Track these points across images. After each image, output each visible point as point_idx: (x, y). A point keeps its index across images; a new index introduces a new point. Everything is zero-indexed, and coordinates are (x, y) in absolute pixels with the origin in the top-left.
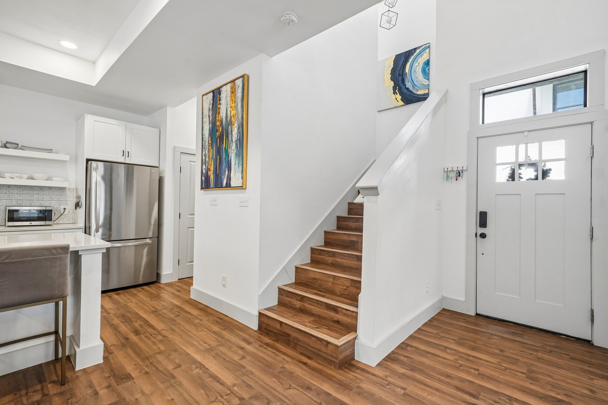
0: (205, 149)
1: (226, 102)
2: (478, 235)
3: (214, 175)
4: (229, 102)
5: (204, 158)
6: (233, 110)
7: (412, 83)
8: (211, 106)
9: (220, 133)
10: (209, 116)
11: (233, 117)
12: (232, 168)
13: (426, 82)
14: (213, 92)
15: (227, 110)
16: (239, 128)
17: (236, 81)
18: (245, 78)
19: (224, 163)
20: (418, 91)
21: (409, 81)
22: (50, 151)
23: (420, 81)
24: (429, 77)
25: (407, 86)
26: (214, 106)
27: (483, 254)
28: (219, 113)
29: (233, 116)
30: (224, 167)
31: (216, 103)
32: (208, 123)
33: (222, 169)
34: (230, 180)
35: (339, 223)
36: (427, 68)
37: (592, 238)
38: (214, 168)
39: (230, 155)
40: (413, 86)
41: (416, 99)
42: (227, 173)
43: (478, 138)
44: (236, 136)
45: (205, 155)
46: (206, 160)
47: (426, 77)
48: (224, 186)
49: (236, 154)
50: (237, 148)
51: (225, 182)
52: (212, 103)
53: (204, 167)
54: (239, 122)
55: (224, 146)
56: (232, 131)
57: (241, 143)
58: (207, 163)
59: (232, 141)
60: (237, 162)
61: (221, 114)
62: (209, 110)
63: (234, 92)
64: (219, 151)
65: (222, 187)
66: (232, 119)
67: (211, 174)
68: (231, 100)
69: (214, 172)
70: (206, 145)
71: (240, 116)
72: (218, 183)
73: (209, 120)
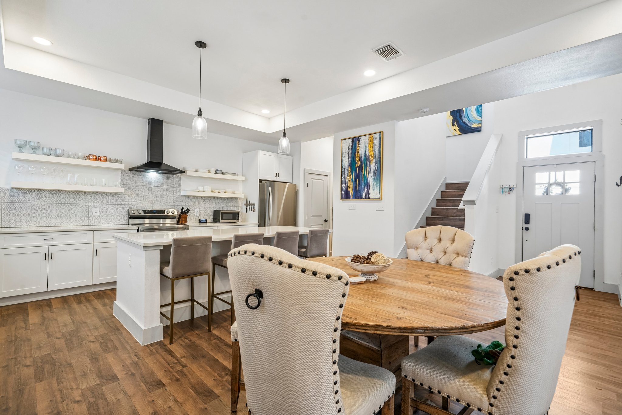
0: (344, 173)
1: (364, 146)
2: (524, 228)
3: (354, 191)
4: (367, 147)
5: (343, 179)
6: (371, 152)
7: (468, 119)
8: (350, 147)
9: (359, 165)
10: (348, 153)
11: (371, 156)
12: (370, 187)
13: (479, 118)
14: (353, 139)
15: (365, 151)
16: (376, 163)
17: (374, 135)
18: (381, 134)
19: (363, 184)
20: (473, 124)
21: (465, 117)
22: (234, 174)
23: (474, 118)
24: (481, 115)
25: (463, 121)
26: (353, 148)
27: (527, 240)
28: (358, 152)
29: (372, 156)
30: (363, 186)
31: (355, 146)
32: (348, 158)
33: (361, 187)
34: (369, 194)
35: (428, 221)
36: (480, 108)
37: (594, 229)
38: (353, 186)
39: (368, 179)
40: (468, 121)
41: (472, 130)
42: (366, 190)
43: (524, 167)
44: (374, 168)
45: (345, 178)
46: (345, 181)
47: (479, 115)
48: (363, 198)
49: (374, 179)
50: (375, 175)
51: (364, 196)
52: (351, 145)
53: (344, 185)
54: (377, 160)
55: (363, 173)
56: (370, 165)
57: (378, 173)
58: (346, 183)
59: (370, 170)
60: (375, 184)
61: (360, 153)
62: (349, 149)
63: (372, 141)
64: (358, 176)
65: (361, 198)
66: (371, 157)
67: (351, 190)
68: (369, 146)
69: (354, 188)
70: (345, 172)
71: (377, 156)
72: (357, 196)
73: (349, 156)
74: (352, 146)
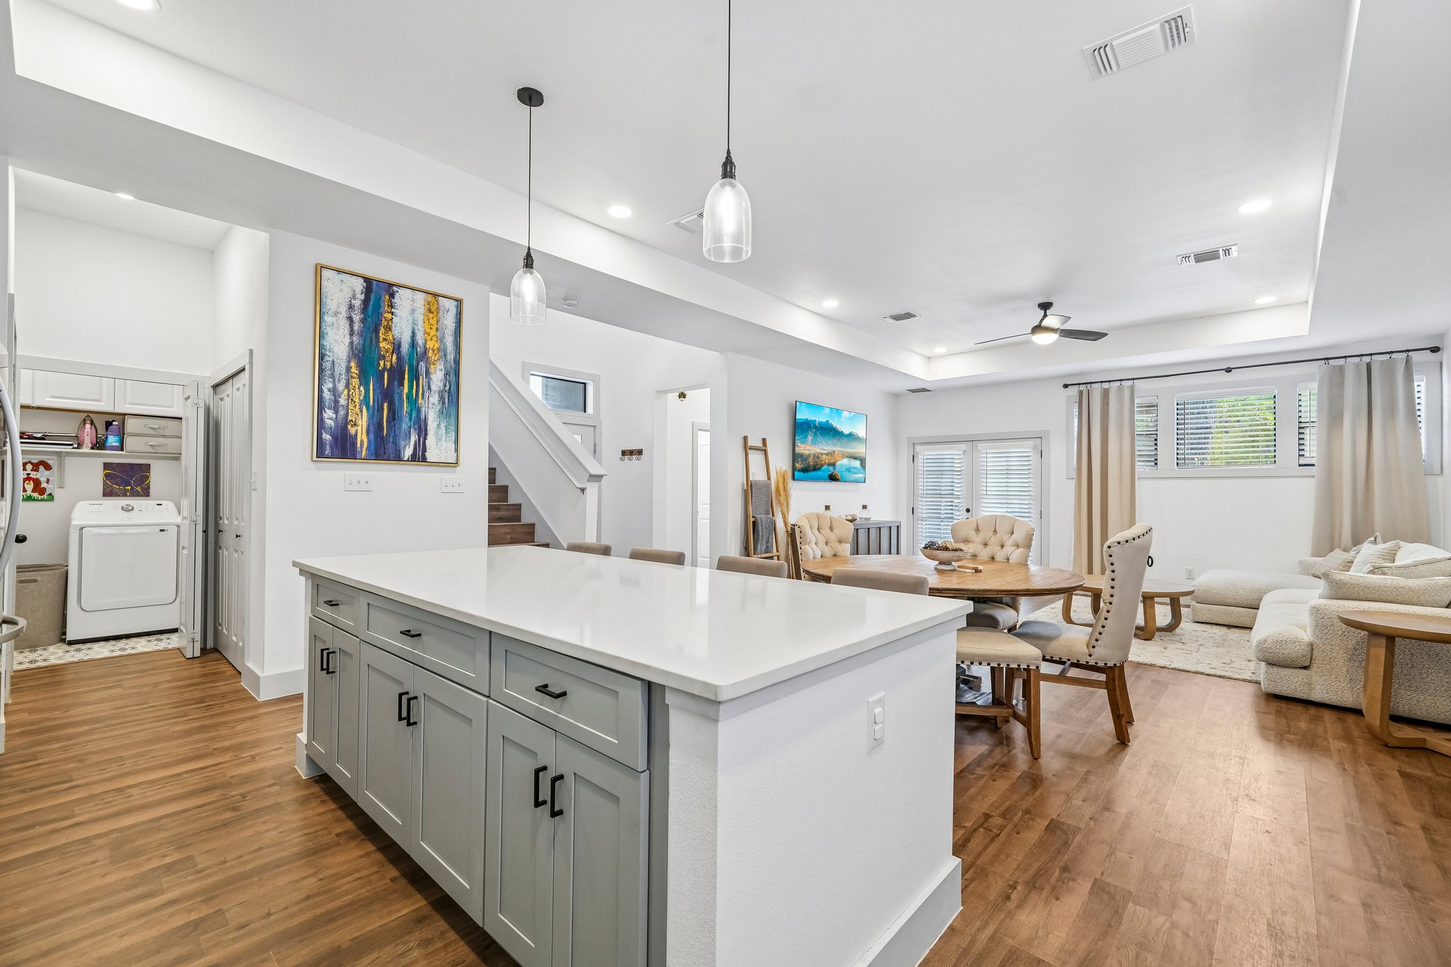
0: (333, 376)
1: (410, 318)
3: (372, 436)
4: (420, 322)
5: (327, 395)
8: (357, 303)
9: (391, 364)
10: (350, 319)
11: (431, 351)
12: (429, 432)
14: (368, 281)
15: (413, 333)
16: (447, 374)
17: (439, 298)
19: (406, 420)
26: (370, 308)
28: (389, 328)
29: (433, 351)
30: (404, 426)
31: (378, 306)
32: (347, 331)
33: (400, 429)
34: (424, 450)
38: (368, 422)
39: (423, 409)
42: (414, 438)
44: (441, 385)
45: (334, 391)
46: (336, 402)
48: (406, 459)
49: (441, 412)
50: (444, 403)
51: (408, 452)
52: (362, 297)
53: (329, 414)
54: (449, 366)
55: (406, 390)
56: (428, 373)
57: (451, 397)
58: (341, 408)
59: (429, 388)
60: (443, 426)
61: (396, 331)
62: (351, 307)
63: (435, 313)
64: (387, 395)
65: (398, 458)
66: (430, 354)
67: (361, 431)
68: (427, 322)
69: (372, 428)
70: (337, 373)
71: (451, 357)
72: (384, 450)
73: (351, 326)
74: (366, 302)
